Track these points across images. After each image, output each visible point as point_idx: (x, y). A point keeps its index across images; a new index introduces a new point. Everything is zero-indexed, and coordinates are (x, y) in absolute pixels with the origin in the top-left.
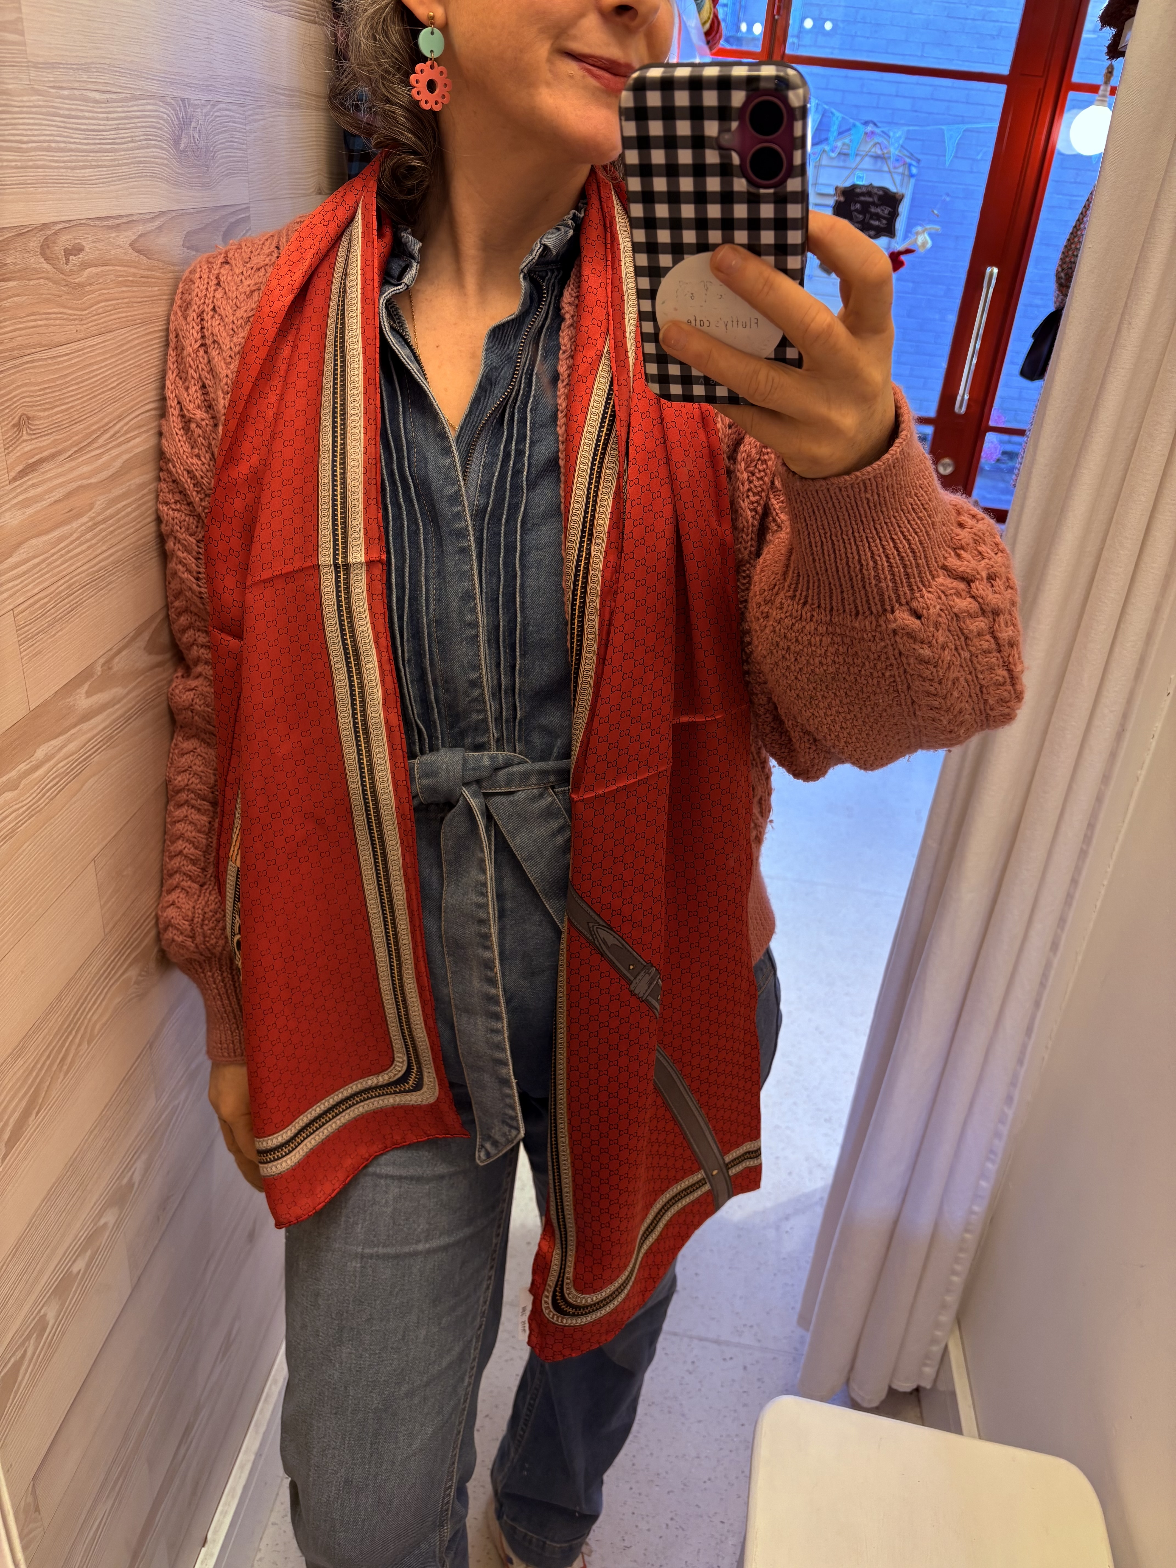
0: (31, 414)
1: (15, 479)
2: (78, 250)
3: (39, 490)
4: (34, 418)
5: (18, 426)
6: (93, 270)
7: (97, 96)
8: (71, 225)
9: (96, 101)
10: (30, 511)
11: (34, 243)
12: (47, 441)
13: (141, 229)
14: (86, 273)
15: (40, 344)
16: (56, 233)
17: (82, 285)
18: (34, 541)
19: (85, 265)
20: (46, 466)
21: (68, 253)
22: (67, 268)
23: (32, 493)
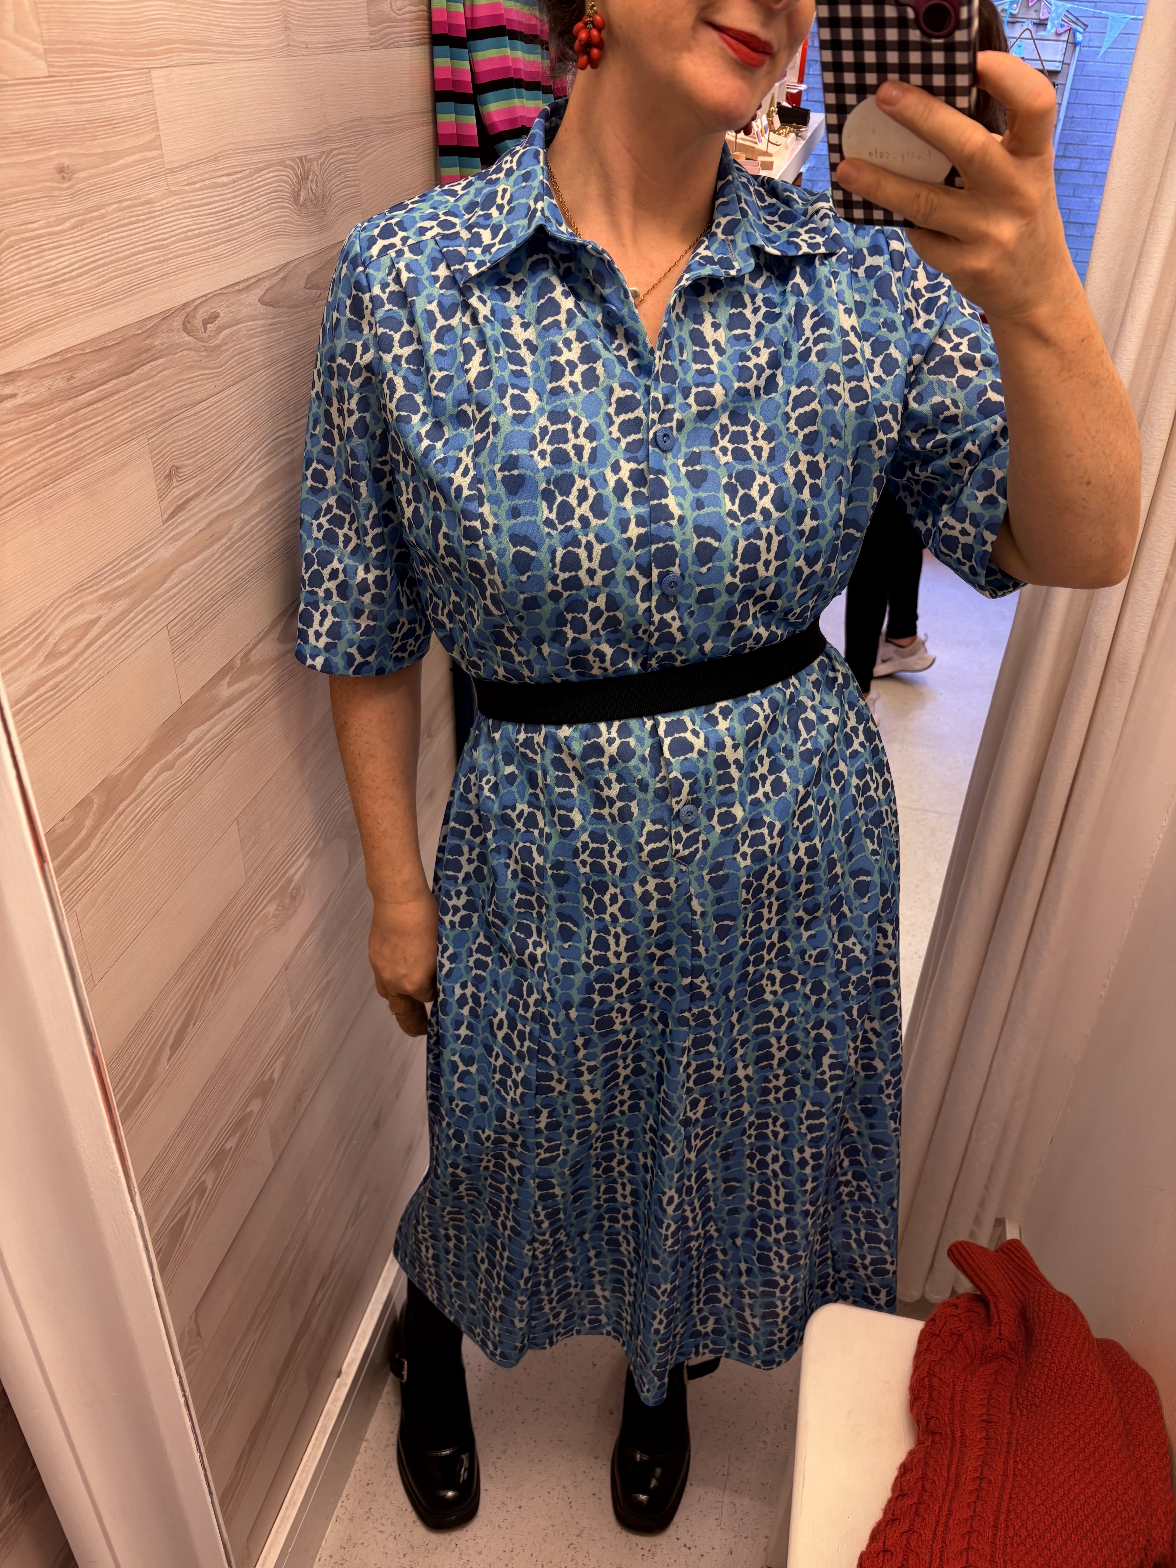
0: (178, 464)
1: (167, 520)
2: (215, 317)
3: (187, 524)
4: (182, 467)
5: (169, 476)
6: (228, 331)
7: (225, 179)
8: (207, 299)
9: (224, 185)
10: (179, 543)
11: (177, 323)
12: (192, 483)
13: (267, 284)
14: (221, 336)
15: (185, 406)
16: (195, 309)
17: (219, 346)
18: (184, 567)
19: (220, 329)
20: (193, 504)
21: (205, 322)
22: (205, 336)
23: (181, 528)
